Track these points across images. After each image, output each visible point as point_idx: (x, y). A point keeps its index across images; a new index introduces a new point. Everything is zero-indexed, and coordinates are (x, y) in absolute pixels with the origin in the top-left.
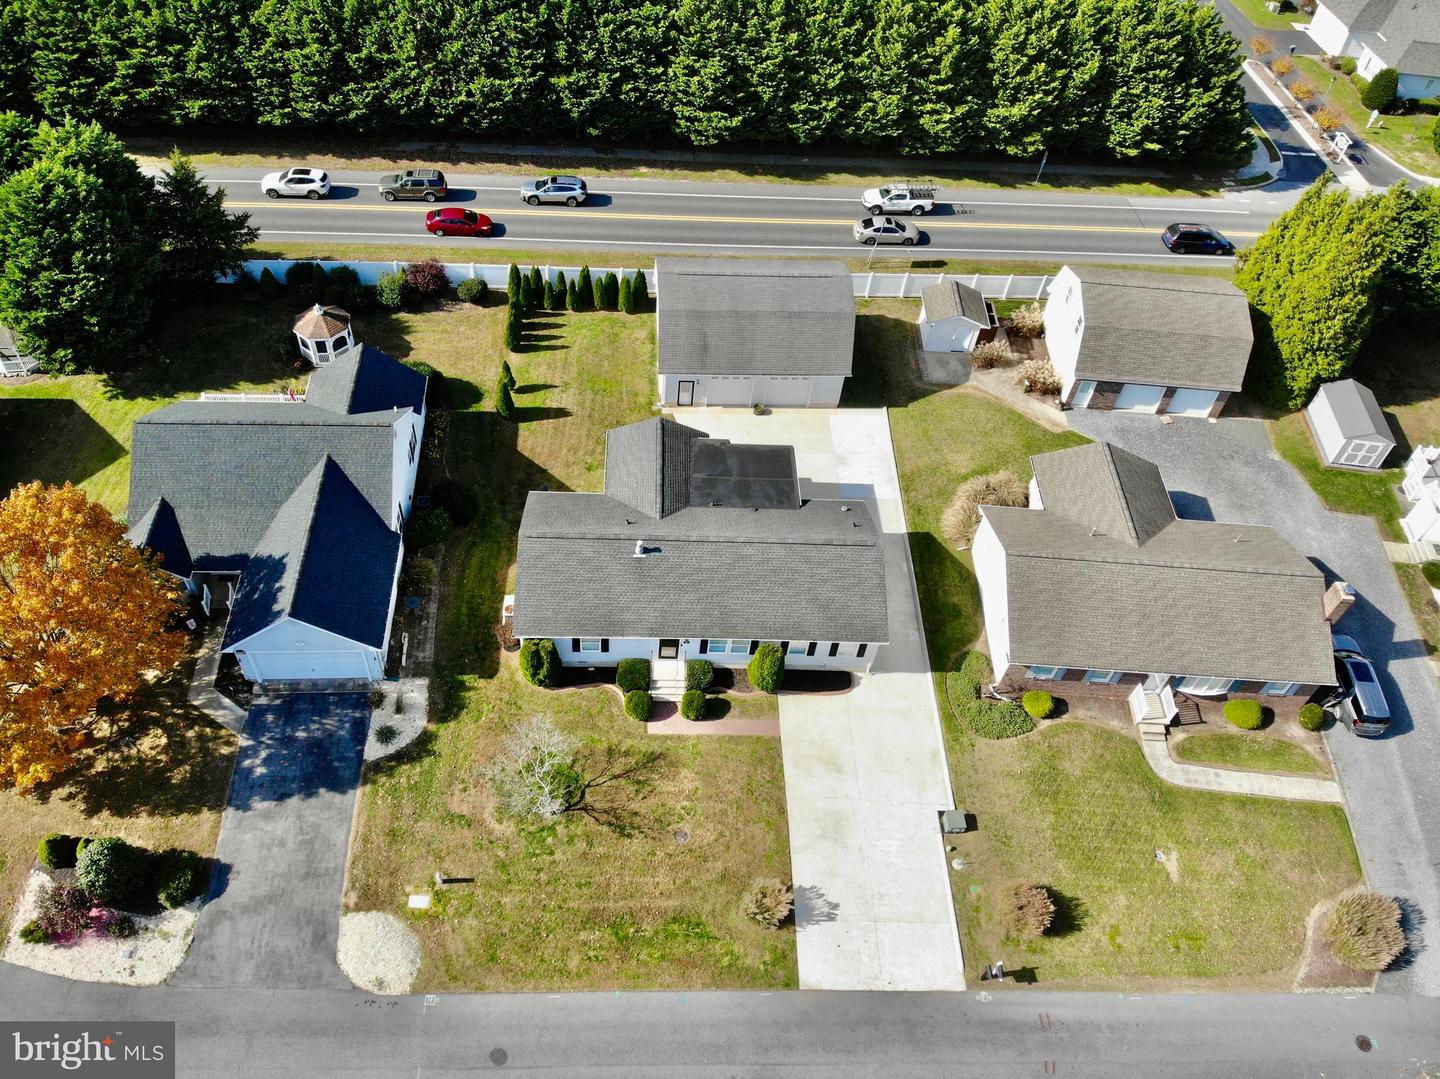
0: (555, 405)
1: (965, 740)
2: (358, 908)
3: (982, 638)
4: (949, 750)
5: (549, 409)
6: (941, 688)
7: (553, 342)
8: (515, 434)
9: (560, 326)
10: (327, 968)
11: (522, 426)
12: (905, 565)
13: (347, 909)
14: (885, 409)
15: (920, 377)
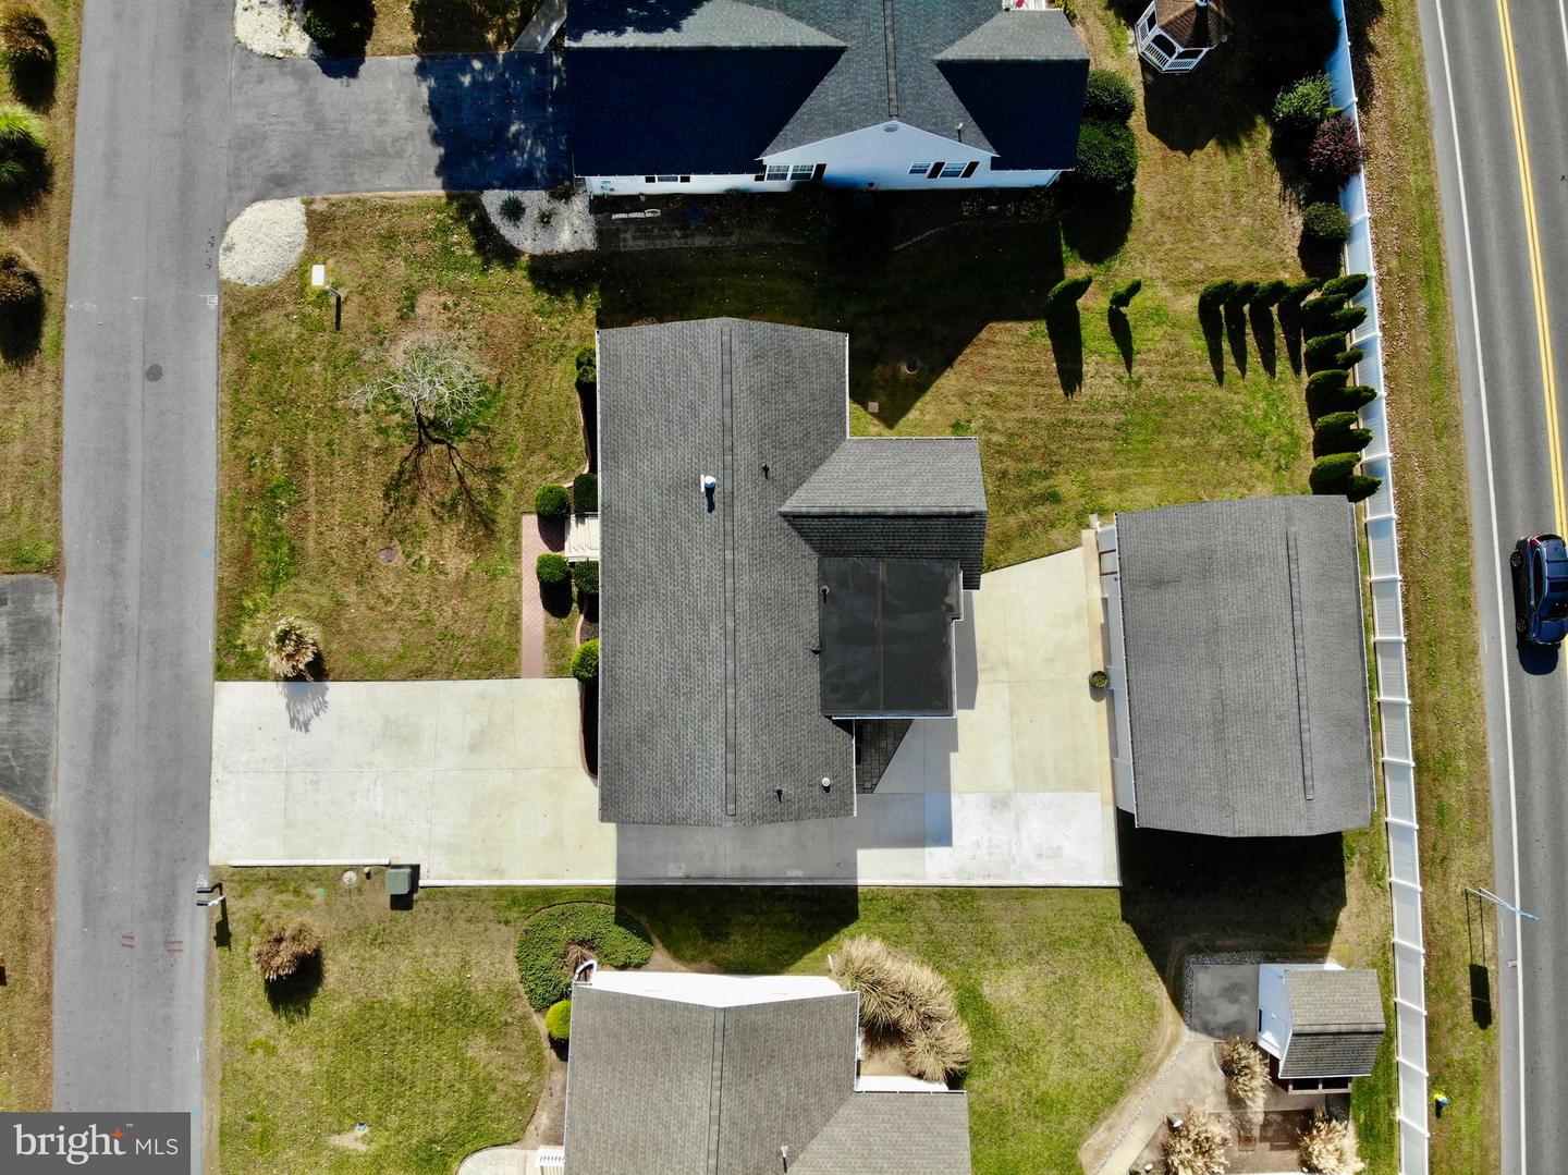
0: (1088, 368)
1: (514, 914)
2: (310, 214)
3: (674, 965)
4: (500, 892)
5: (1079, 361)
6: (593, 894)
7: (1229, 360)
8: (1020, 316)
9: (1269, 366)
10: (247, 195)
11: (1042, 326)
12: (800, 873)
13: (308, 203)
14: (1117, 883)
15: (1195, 950)
